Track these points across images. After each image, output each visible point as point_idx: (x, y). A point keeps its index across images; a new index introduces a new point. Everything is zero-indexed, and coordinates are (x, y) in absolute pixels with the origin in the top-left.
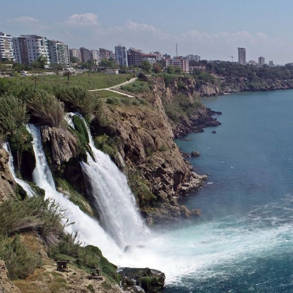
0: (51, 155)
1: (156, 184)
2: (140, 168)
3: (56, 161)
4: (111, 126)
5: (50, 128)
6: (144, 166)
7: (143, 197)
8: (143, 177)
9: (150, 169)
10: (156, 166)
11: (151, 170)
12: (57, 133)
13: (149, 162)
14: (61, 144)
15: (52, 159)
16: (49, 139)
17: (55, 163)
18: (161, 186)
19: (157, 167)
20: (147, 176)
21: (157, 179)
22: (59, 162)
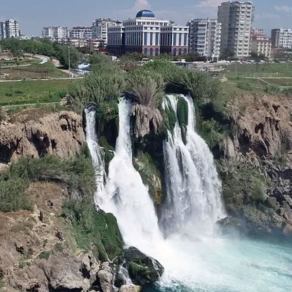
0: (133, 129)
1: (281, 186)
2: (264, 164)
3: (135, 135)
4: (224, 113)
5: (137, 105)
6: (270, 162)
7: (250, 194)
8: (265, 174)
9: (278, 167)
10: (286, 166)
11: (277, 169)
12: (142, 110)
13: (280, 160)
14: (142, 121)
15: (133, 132)
16: (134, 115)
17: (134, 135)
18: (287, 190)
19: (287, 168)
20: (270, 174)
21: (284, 181)
22: (137, 136)
